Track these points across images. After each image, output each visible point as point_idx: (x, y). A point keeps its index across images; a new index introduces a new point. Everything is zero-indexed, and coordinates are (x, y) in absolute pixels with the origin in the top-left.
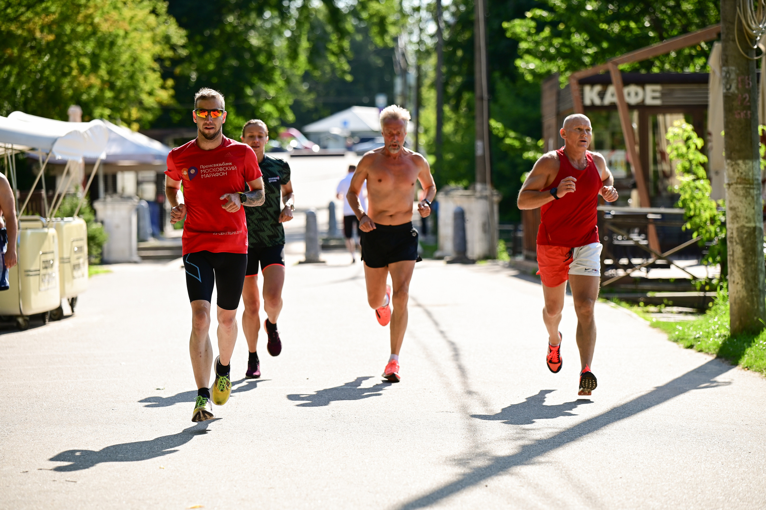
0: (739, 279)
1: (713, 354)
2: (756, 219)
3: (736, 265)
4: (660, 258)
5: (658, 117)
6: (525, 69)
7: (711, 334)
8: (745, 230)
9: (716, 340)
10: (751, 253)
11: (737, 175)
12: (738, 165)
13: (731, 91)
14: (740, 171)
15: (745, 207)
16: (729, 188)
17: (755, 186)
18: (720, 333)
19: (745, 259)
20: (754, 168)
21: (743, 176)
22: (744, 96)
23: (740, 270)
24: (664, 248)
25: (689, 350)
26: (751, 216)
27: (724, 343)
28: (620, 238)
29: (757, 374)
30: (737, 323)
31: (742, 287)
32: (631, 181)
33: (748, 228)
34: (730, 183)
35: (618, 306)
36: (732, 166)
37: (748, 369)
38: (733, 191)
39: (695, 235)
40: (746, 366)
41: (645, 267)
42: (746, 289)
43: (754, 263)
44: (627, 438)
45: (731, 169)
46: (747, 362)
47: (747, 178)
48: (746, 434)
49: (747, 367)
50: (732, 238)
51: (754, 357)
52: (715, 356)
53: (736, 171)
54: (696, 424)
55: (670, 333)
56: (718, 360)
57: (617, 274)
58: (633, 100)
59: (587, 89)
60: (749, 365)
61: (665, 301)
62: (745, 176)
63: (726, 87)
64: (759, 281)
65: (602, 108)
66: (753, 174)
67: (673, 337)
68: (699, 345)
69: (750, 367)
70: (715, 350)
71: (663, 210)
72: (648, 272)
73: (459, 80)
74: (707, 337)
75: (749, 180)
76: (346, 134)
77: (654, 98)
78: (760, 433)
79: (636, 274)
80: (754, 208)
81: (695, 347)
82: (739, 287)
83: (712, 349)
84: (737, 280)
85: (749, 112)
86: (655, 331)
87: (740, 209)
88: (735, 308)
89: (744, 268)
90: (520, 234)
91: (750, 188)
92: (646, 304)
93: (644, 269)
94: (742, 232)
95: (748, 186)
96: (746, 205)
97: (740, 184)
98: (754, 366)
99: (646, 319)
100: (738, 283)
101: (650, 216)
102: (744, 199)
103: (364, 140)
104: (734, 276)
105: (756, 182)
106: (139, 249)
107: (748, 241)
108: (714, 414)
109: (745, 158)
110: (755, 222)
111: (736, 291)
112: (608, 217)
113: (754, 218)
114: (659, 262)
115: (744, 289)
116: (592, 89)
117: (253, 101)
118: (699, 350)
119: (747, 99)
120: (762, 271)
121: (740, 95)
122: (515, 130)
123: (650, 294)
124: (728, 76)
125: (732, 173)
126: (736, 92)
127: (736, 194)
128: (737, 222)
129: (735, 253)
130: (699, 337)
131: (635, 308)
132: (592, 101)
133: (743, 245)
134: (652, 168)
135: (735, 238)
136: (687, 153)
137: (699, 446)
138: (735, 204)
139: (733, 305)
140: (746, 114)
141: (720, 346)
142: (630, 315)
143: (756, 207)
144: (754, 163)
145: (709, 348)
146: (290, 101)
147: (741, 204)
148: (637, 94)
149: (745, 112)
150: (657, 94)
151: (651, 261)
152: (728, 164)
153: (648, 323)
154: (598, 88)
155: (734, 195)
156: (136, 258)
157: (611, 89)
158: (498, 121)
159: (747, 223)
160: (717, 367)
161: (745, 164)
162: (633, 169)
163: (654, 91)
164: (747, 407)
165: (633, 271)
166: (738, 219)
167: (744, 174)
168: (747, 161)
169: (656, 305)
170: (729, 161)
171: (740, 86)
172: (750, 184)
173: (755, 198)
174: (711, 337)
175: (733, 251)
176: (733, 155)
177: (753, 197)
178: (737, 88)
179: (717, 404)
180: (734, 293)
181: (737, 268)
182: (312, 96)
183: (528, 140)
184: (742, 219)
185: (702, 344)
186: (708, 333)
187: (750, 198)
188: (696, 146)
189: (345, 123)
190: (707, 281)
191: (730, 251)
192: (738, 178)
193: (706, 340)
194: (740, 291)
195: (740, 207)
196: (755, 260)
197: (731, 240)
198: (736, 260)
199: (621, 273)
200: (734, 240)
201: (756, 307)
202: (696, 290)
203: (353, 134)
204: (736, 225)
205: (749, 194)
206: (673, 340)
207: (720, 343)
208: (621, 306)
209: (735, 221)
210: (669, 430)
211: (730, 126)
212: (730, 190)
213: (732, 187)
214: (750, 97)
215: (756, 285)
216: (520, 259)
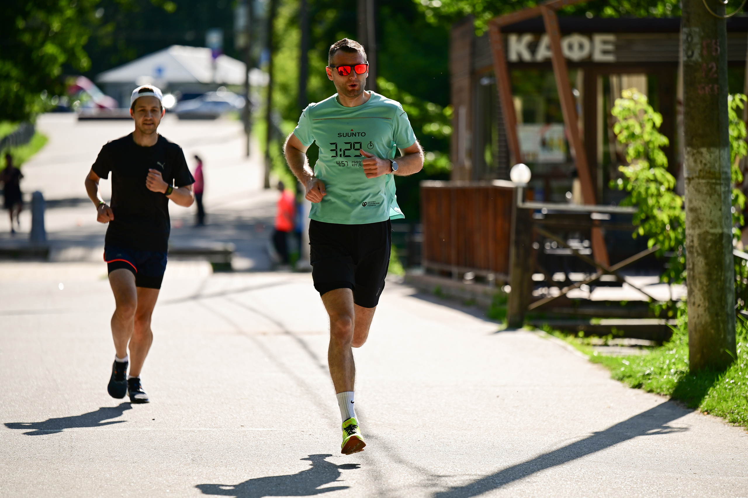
0: (701, 300)
1: (666, 395)
2: (723, 223)
3: (697, 281)
4: (606, 273)
5: (611, 79)
6: (428, 7)
7: (665, 370)
8: (710, 237)
9: (670, 377)
10: (716, 267)
11: (700, 167)
12: (701, 153)
13: (694, 58)
14: (704, 161)
15: (709, 207)
16: (689, 183)
17: (722, 182)
18: (677, 369)
19: (709, 274)
20: (721, 159)
21: (707, 168)
22: (710, 66)
23: (702, 288)
24: (613, 259)
25: (637, 391)
26: (716, 220)
27: (680, 382)
28: (554, 245)
29: (719, 419)
30: (698, 356)
31: (705, 310)
32: (572, 167)
33: (713, 234)
34: (691, 177)
35: (549, 336)
36: (693, 155)
37: (708, 414)
38: (694, 187)
39: (651, 243)
40: (706, 409)
41: (587, 284)
42: (709, 312)
43: (720, 280)
44: (549, 485)
45: (691, 160)
46: (707, 405)
47: (712, 170)
48: (691, 483)
49: (707, 411)
50: (692, 247)
51: (716, 398)
52: (668, 398)
53: (698, 161)
54: (634, 471)
55: (614, 369)
56: (672, 402)
57: (549, 294)
58: (576, 55)
59: (513, 39)
60: (710, 408)
61: (614, 331)
62: (710, 168)
63: (687, 54)
64: (726, 303)
65: (533, 65)
66: (720, 166)
67: (617, 375)
68: (648, 384)
69: (711, 410)
70: (668, 390)
71: (611, 209)
72: (591, 291)
73: (330, 15)
74: (660, 373)
75: (714, 174)
77: (605, 52)
78: (709, 482)
79: (574, 294)
80: (720, 210)
81: (644, 387)
82: (701, 310)
83: (664, 389)
84: (698, 302)
85: (716, 86)
86: (595, 366)
87: (703, 210)
88: (696, 336)
89: (707, 286)
90: (419, 238)
91: (716, 184)
92: (587, 335)
93: (585, 288)
94: (705, 239)
95: (714, 181)
96: (710, 206)
97: (703, 178)
98: (716, 409)
99: (584, 353)
100: (699, 306)
101: (596, 216)
102: (708, 198)
103: (188, 96)
104: (694, 296)
105: (723, 176)
107: (712, 252)
108: (657, 462)
109: (710, 145)
110: (722, 227)
111: (696, 316)
112: (538, 216)
113: (721, 222)
114: (606, 278)
115: (707, 312)
116: (519, 40)
117: (26, 38)
118: (648, 389)
119: (714, 69)
120: (730, 290)
121: (705, 65)
122: (412, 93)
123: (594, 322)
124: (689, 39)
125: (692, 164)
126: (700, 60)
127: (698, 191)
128: (699, 227)
129: (696, 267)
130: (649, 374)
131: (571, 338)
132: (519, 55)
133: (706, 257)
134: (600, 148)
135: (696, 247)
136: (642, 132)
137: (634, 494)
138: (697, 204)
139: (694, 333)
140: (712, 89)
141: (676, 385)
142: (564, 348)
143: (723, 208)
144: (722, 152)
145: (661, 388)
146: (84, 40)
147: (704, 203)
148: (581, 47)
149: (711, 86)
150: (610, 47)
151: (594, 277)
152: (688, 153)
153: (587, 357)
154: (527, 38)
155: (695, 192)
157: (545, 40)
158: (388, 80)
159: (711, 228)
160: (670, 411)
161: (710, 153)
162: (573, 152)
163: (605, 42)
164: (699, 455)
165: (570, 289)
166: (700, 223)
167: (709, 165)
168: (712, 149)
169: (600, 336)
170: (689, 149)
171: (705, 53)
172: (716, 178)
173: (723, 196)
174: (665, 374)
175: (694, 264)
176: (694, 140)
177: (719, 196)
178: (701, 55)
179: (663, 451)
180: (694, 317)
181: (698, 285)
182: (109, 28)
183: (431, 108)
184: (705, 223)
185: (654, 383)
186: (662, 368)
187: (715, 197)
188: (654, 124)
189: (160, 71)
190: (670, 304)
191: (689, 264)
192: (701, 171)
193: (658, 377)
194: (702, 315)
195: (702, 208)
196: (721, 275)
197: (691, 249)
198: (697, 275)
199: (555, 292)
200: (694, 250)
201: (722, 336)
202: (653, 317)
203: (171, 87)
204: (697, 231)
205: (715, 191)
206: (617, 377)
207: (676, 381)
208: (553, 335)
209: (697, 225)
210: (600, 477)
211: (692, 104)
212: (691, 186)
213: (692, 182)
214: (717, 67)
215: (723, 308)
216: (418, 272)
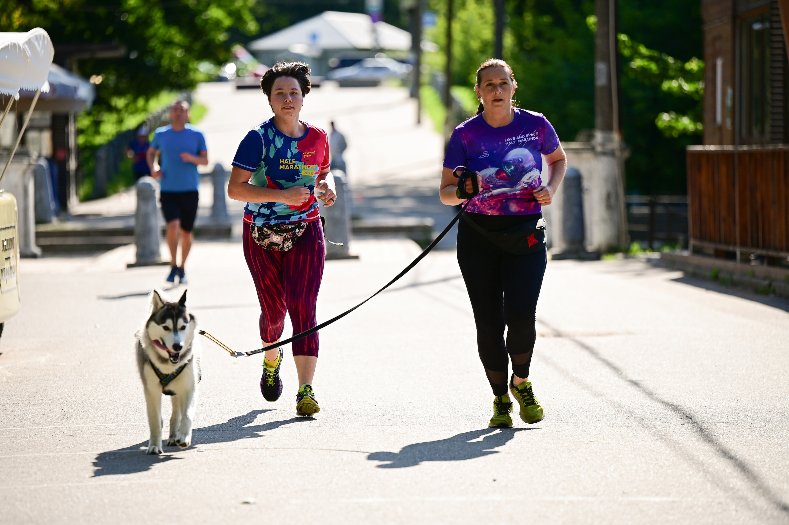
76: (315, 53)
103: (346, 63)
106: (39, 235)
156: (36, 250)
189: (314, 37)
203: (326, 54)
